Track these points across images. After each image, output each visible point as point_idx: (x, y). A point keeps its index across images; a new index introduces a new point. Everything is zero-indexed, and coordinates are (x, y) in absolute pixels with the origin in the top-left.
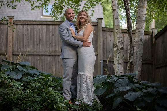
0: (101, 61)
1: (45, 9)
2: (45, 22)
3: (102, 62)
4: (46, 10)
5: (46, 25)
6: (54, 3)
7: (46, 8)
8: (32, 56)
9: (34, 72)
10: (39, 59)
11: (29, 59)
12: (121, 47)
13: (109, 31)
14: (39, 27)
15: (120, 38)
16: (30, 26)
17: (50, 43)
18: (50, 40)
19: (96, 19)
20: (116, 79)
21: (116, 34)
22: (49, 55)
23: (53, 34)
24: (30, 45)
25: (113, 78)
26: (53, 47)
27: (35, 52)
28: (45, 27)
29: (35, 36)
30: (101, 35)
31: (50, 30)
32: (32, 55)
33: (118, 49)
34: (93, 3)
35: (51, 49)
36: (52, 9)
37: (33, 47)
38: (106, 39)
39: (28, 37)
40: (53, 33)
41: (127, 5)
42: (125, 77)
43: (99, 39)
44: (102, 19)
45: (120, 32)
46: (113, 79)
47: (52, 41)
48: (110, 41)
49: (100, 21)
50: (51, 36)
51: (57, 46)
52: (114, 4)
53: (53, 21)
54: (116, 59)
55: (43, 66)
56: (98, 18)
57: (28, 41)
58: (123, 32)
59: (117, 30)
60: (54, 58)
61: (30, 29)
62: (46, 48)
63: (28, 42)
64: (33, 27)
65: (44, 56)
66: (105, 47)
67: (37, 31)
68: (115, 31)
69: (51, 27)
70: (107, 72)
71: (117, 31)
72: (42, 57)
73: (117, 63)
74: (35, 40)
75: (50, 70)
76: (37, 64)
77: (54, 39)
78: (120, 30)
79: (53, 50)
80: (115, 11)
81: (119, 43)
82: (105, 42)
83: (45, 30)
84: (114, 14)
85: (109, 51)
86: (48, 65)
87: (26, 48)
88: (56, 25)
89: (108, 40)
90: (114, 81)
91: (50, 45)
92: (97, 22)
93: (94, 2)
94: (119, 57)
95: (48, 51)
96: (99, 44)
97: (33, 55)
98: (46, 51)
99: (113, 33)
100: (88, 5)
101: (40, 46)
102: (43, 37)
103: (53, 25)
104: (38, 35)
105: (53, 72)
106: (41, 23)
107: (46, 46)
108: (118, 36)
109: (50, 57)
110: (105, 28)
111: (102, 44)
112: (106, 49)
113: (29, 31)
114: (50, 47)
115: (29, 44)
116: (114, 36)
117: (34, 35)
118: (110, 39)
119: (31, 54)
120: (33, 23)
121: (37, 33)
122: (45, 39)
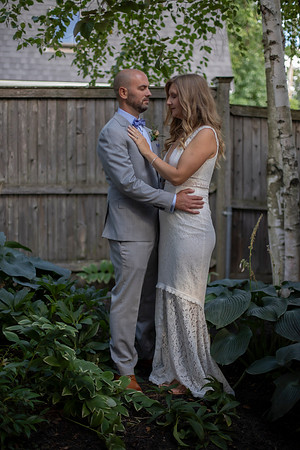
2: (52, 90)
3: (229, 213)
5: (57, 99)
11: (4, 207)
12: (291, 178)
14: (35, 106)
15: (288, 149)
16: (6, 103)
17: (69, 157)
18: (70, 148)
21: (276, 132)
23: (77, 129)
24: (8, 164)
25: (270, 302)
29: (24, 134)
32: (14, 195)
33: (281, 182)
34: (205, 25)
38: (241, 143)
46: (269, 308)
47: (75, 150)
48: (254, 148)
49: (223, 85)
53: (77, 88)
54: (275, 211)
58: (295, 118)
60: (83, 203)
61: (5, 113)
62: (58, 172)
63: (2, 154)
67: (28, 120)
69: (71, 106)
71: (280, 126)
76: (30, 222)
77: (80, 142)
79: (80, 177)
80: (275, 62)
81: (287, 165)
82: (239, 152)
84: (273, 71)
85: (252, 180)
86: (64, 224)
88: (87, 99)
91: (69, 163)
94: (285, 209)
95: (64, 182)
97: (18, 195)
99: (264, 124)
103: (77, 99)
104: (32, 132)
107: (58, 166)
108: (283, 142)
109: (69, 199)
111: (229, 157)
114: (70, 169)
117: (19, 132)
120: (16, 93)
121: (28, 126)
122: (53, 144)
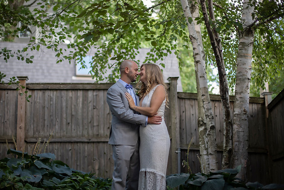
0: (177, 152)
1: (80, 63)
2: (80, 85)
3: (179, 151)
4: (82, 64)
5: (83, 90)
6: (96, 54)
7: (82, 61)
8: (59, 144)
9: (62, 171)
10: (70, 148)
11: (53, 150)
12: (210, 125)
13: (189, 99)
14: (70, 94)
15: (208, 110)
16: (55, 92)
17: (89, 121)
18: (90, 116)
19: (168, 79)
20: (203, 179)
21: (201, 103)
22: (88, 142)
23: (94, 106)
24: (55, 125)
25: (198, 178)
26: (95, 128)
27: (63, 136)
28: (80, 93)
29: (64, 109)
30: (177, 107)
31: (90, 99)
32: (58, 142)
33: (206, 129)
34: (162, 52)
35: (90, 132)
36: (92, 64)
37: (61, 128)
38: (184, 113)
39: (52, 111)
40: (94, 104)
41: (218, 53)
42: (219, 175)
43: (172, 113)
44: (176, 78)
45: (208, 100)
46: (198, 180)
47: (93, 117)
48: (192, 116)
49: (173, 81)
50: (90, 109)
51: (102, 127)
52: (196, 53)
53: (93, 84)
54: (203, 146)
55: (78, 161)
56: (170, 78)
57: (52, 118)
58: (214, 99)
59: (203, 95)
60: (97, 147)
61: (54, 97)
62: (83, 130)
63: (52, 120)
64: (61, 94)
65: (79, 145)
66: (184, 127)
67: (67, 101)
68: (200, 97)
69: (90, 94)
70: (189, 168)
71: (203, 97)
72: (76, 146)
73: (205, 152)
74: (64, 116)
75: (90, 167)
76: (67, 158)
77: (95, 113)
78: (207, 97)
79: (95, 133)
80: (199, 64)
81: (208, 119)
82: (183, 118)
83: (81, 100)
84: (198, 69)
85: (192, 134)
86: (86, 159)
87: (48, 131)
88: (99, 90)
89: (188, 113)
90: (200, 182)
91: (89, 125)
92: (169, 84)
93: (163, 49)
94: (208, 143)
95: (87, 136)
96: (173, 121)
97: (61, 142)
98: (83, 136)
99: (196, 102)
100: (153, 56)
101: (73, 127)
102: (77, 111)
103: (94, 90)
104: (69, 107)
105: (94, 170)
106: (74, 88)
107: (83, 126)
108: (205, 106)
109: (90, 145)
110: (183, 94)
111: (178, 120)
112: (185, 130)
113: (53, 101)
114: (90, 128)
115: (54, 123)
116: (199, 107)
117: (62, 108)
118: (192, 111)
119: (56, 140)
120: (60, 87)
121: (67, 104)
122: (80, 114)
